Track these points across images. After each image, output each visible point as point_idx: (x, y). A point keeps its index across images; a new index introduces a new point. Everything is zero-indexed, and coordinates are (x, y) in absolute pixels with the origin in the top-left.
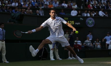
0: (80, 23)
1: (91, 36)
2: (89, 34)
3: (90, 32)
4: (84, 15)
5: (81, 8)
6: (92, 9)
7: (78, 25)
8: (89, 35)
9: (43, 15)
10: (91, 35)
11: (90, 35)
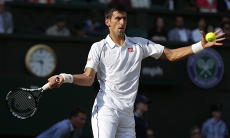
0: (161, 67)
1: (220, 126)
2: (211, 116)
3: (214, 108)
4: (179, 36)
5: (168, 6)
6: (214, 11)
7: (156, 76)
8: (212, 120)
9: (10, 31)
10: (221, 122)
11: (218, 121)
